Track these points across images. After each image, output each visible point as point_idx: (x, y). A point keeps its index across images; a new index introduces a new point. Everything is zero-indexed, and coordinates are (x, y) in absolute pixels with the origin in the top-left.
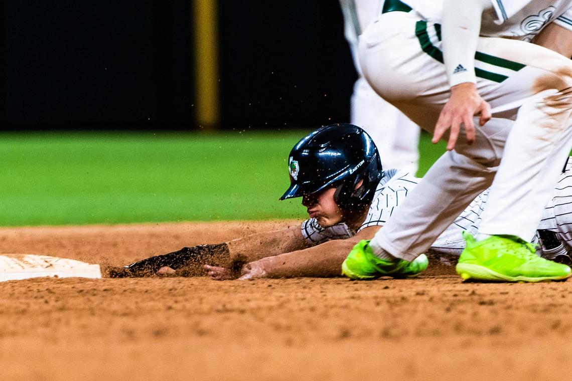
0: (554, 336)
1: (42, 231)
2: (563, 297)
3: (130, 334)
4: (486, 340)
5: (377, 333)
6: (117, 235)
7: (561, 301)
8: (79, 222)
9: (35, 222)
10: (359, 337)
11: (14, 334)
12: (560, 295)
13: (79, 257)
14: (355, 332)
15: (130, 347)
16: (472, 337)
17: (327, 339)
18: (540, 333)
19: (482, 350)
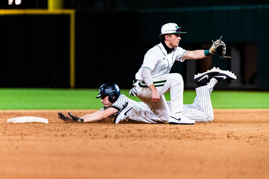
0: (154, 138)
1: (34, 111)
2: (156, 129)
3: (56, 135)
4: (138, 139)
5: (114, 136)
6: (52, 112)
7: (156, 130)
8: (44, 109)
9: (34, 109)
10: (109, 137)
11: (29, 135)
12: (155, 128)
13: (44, 117)
14: (108, 136)
15: (57, 138)
16: (135, 138)
17: (101, 138)
18: (151, 137)
19: (138, 141)
